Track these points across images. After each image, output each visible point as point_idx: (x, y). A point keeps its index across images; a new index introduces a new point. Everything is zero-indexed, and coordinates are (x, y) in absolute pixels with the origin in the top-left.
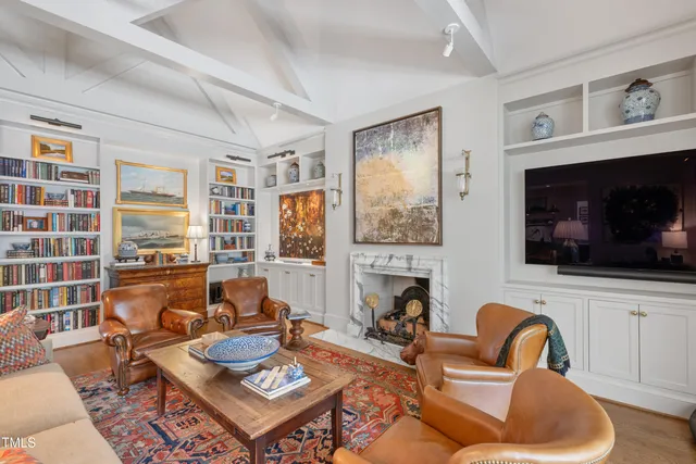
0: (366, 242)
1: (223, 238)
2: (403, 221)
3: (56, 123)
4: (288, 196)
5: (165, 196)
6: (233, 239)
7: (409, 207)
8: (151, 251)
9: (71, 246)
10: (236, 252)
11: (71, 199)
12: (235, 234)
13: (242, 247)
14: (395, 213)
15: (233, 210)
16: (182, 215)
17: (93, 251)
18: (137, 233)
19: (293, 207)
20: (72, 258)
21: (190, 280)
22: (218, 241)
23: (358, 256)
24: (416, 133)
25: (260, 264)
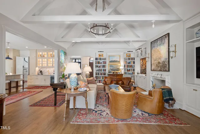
0: (154, 70)
1: (127, 69)
2: (161, 65)
3: (101, 52)
4: (142, 59)
5: (117, 61)
6: (130, 69)
7: (162, 61)
8: (114, 71)
9: (103, 70)
10: (131, 72)
11: (103, 63)
12: (130, 68)
13: (132, 71)
14: (159, 63)
15: (130, 63)
16: (119, 64)
17: (105, 71)
18: (112, 68)
19: (143, 61)
20: (103, 72)
21: (120, 77)
22: (126, 69)
23: (151, 74)
24: (163, 41)
25: (136, 75)
